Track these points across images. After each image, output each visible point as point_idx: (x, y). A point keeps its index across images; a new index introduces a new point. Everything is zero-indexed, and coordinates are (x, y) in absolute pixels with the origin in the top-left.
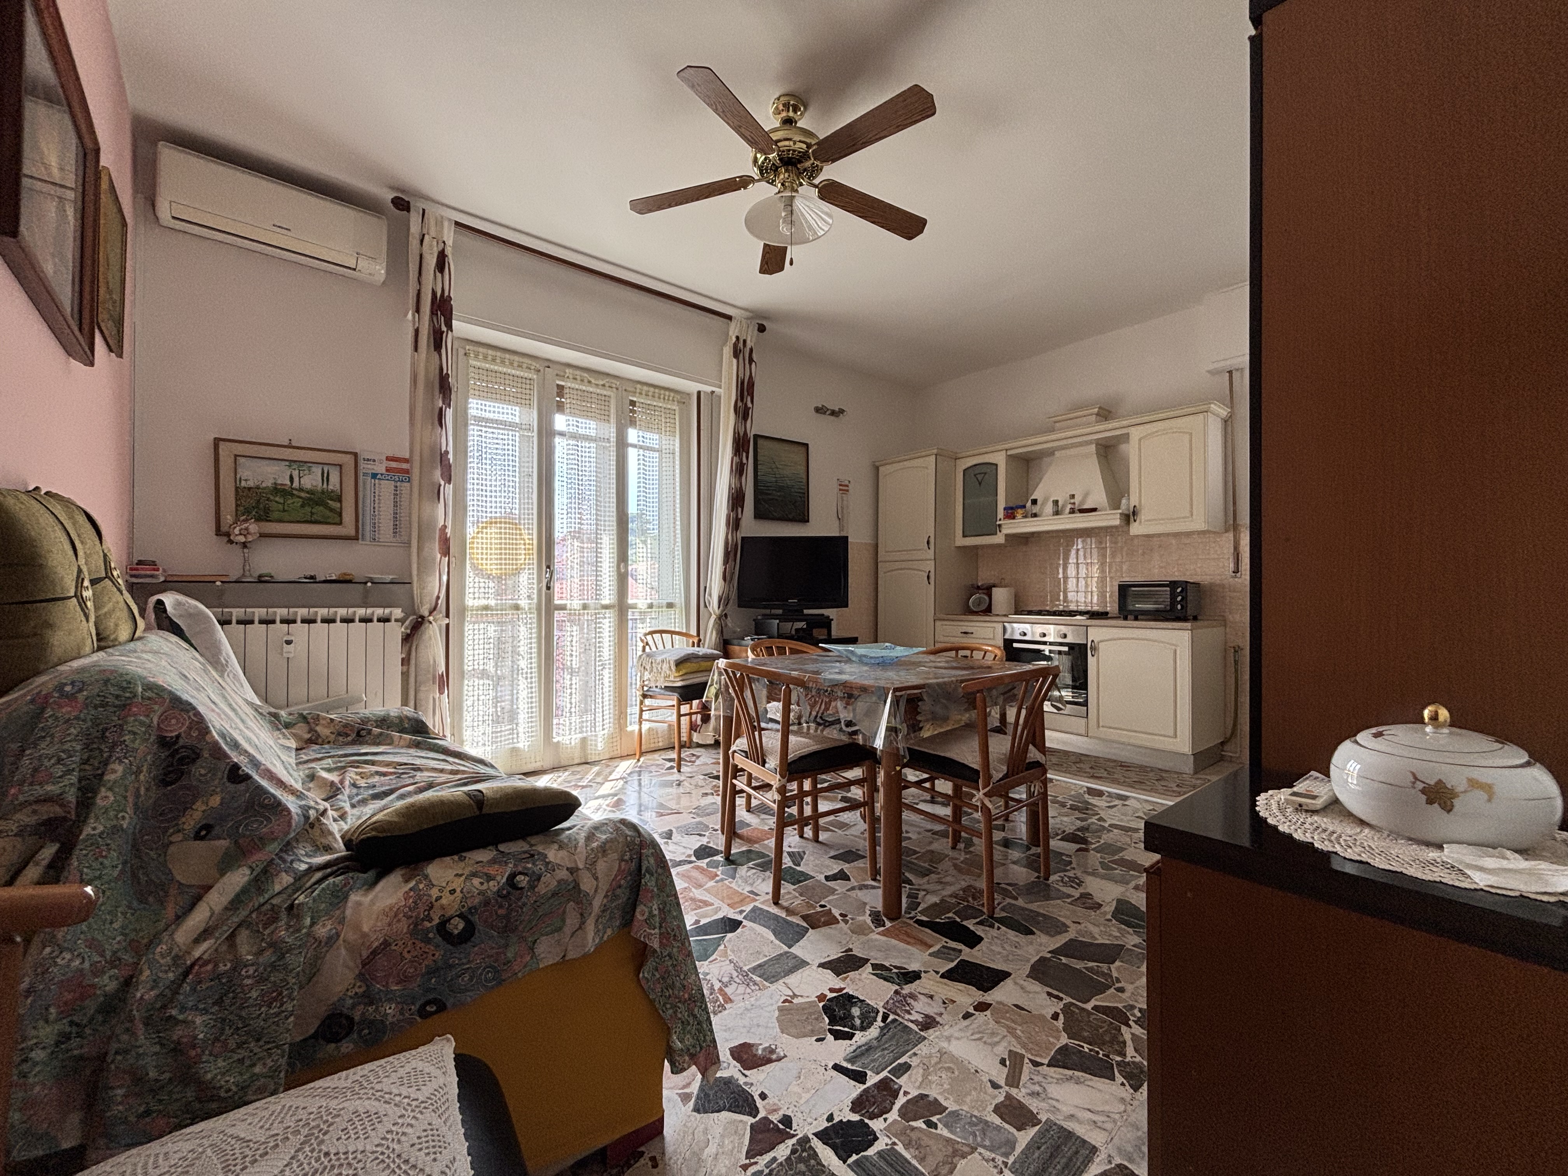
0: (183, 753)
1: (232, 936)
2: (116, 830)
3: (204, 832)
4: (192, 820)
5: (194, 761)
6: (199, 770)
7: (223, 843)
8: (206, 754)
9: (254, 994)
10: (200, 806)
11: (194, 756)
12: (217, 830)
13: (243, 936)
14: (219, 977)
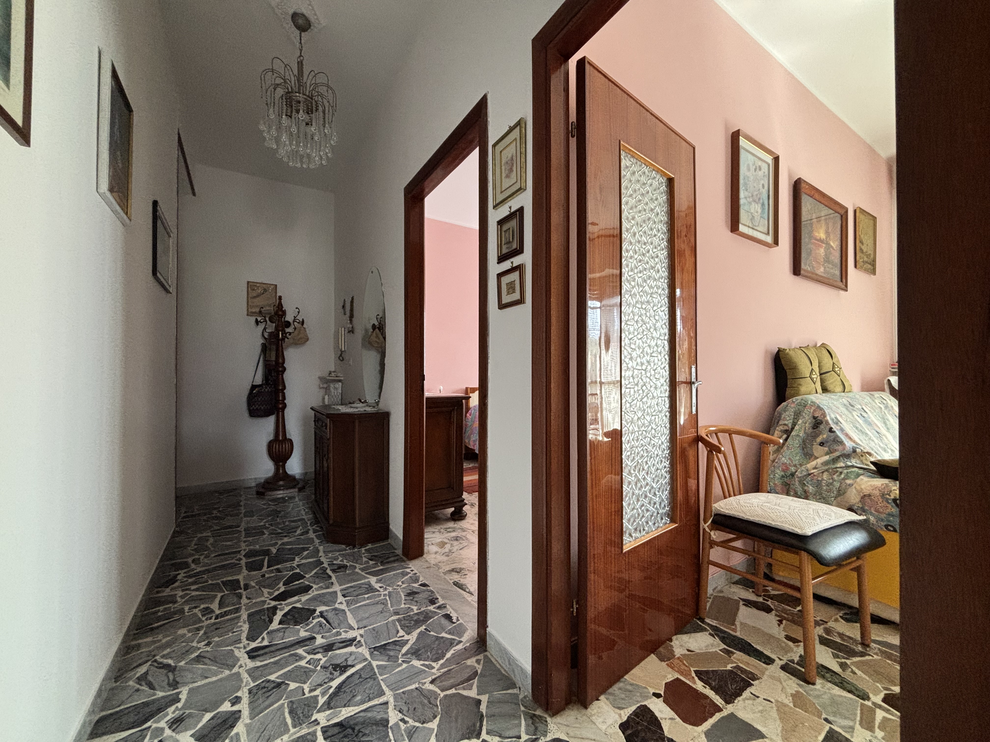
0: (818, 421)
1: (823, 472)
2: (798, 435)
3: (822, 444)
4: (819, 440)
5: (821, 424)
6: (822, 427)
7: (827, 449)
8: (824, 423)
9: (825, 488)
10: (821, 437)
11: (821, 423)
12: (825, 445)
13: (826, 473)
14: (818, 480)
